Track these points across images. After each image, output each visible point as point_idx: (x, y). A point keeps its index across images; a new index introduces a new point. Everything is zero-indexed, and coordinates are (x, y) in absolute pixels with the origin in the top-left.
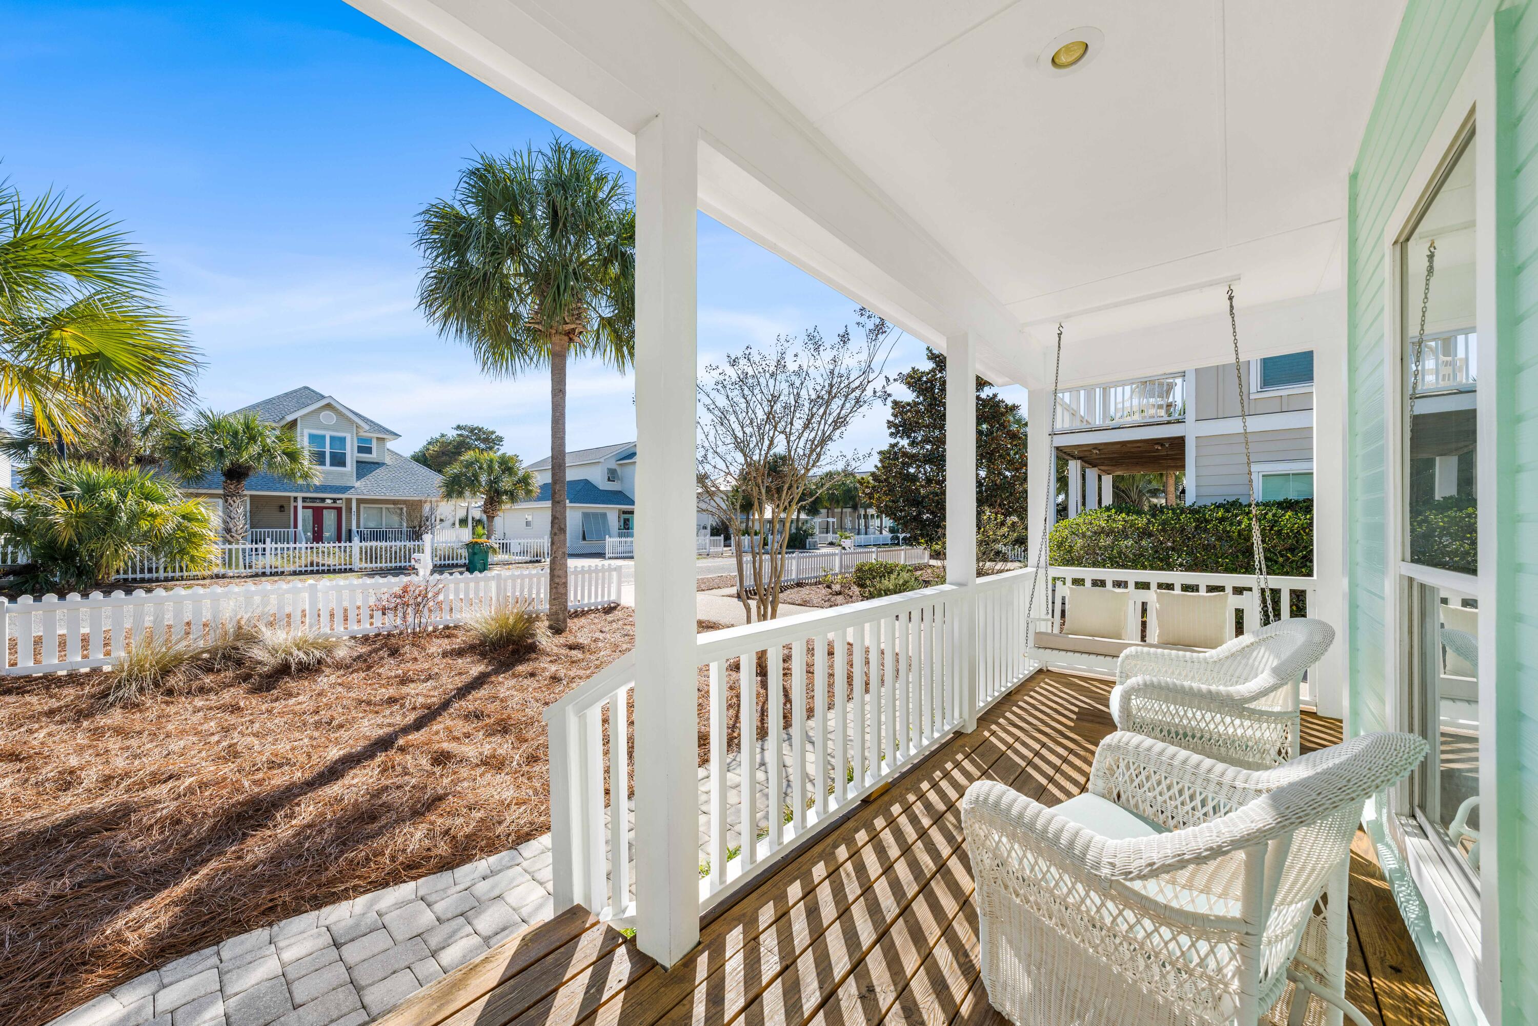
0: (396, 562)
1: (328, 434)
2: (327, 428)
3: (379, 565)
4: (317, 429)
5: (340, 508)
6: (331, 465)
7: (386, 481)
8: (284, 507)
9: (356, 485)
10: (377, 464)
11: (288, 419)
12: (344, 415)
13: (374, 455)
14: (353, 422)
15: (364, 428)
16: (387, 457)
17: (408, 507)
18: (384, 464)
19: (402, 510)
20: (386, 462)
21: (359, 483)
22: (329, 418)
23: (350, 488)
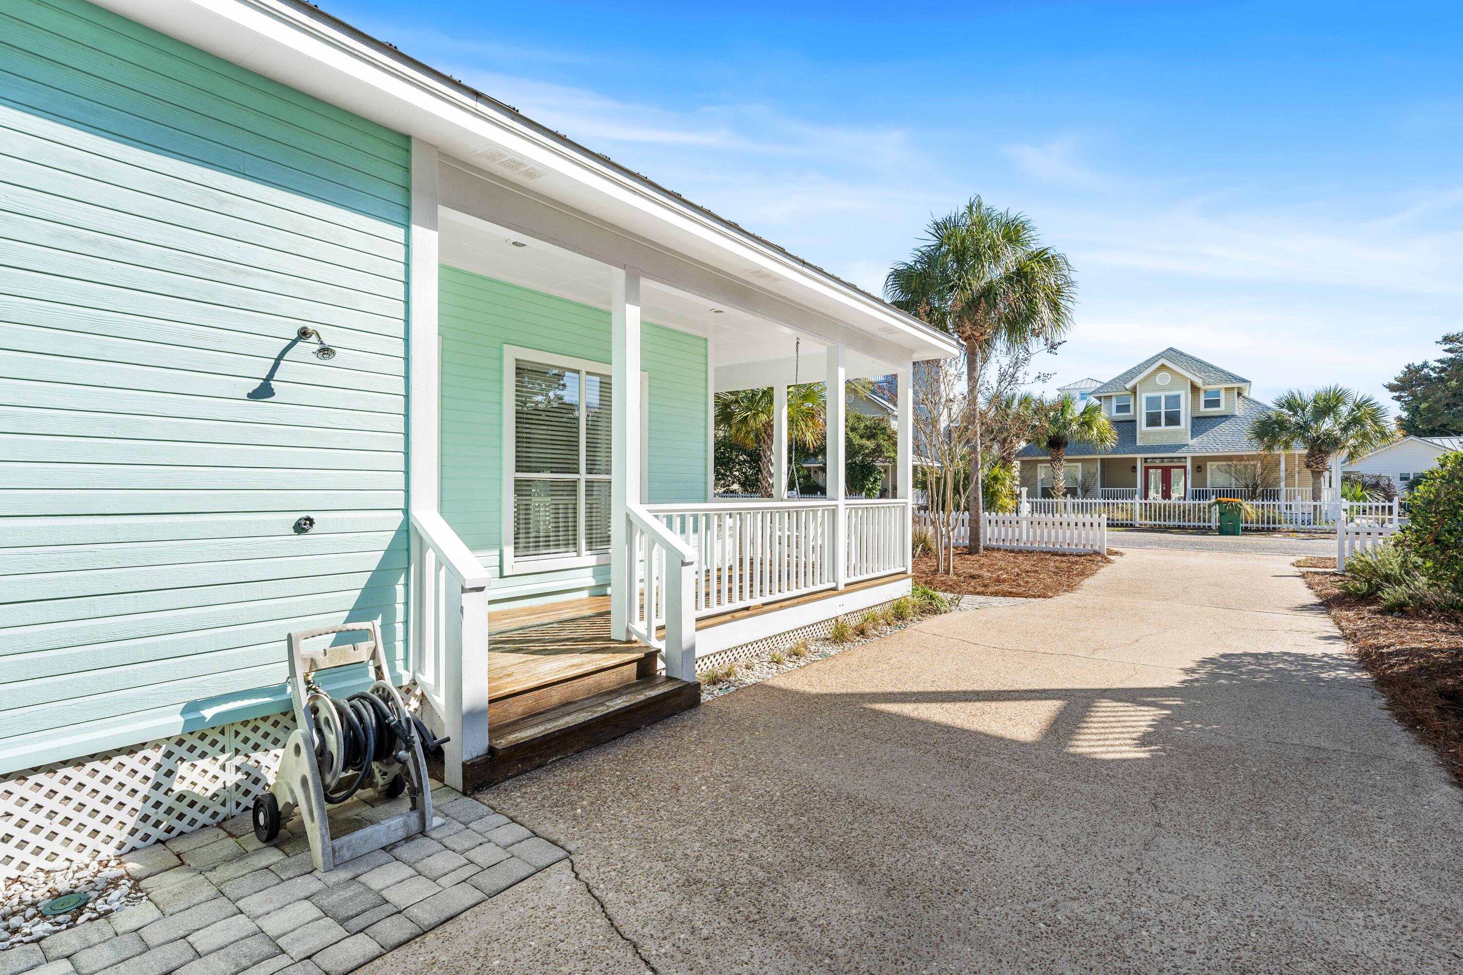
0: (1174, 520)
1: (1163, 395)
2: (1162, 389)
3: (1158, 522)
4: (1154, 391)
5: (1185, 467)
6: (1166, 425)
7: (1227, 435)
8: (1134, 468)
9: (1191, 442)
10: (1224, 417)
11: (1129, 386)
12: (1178, 373)
13: (1222, 409)
14: (1187, 378)
15: (1199, 382)
16: (1239, 408)
17: (1262, 463)
18: (1233, 416)
19: (1255, 466)
20: (1237, 413)
21: (1195, 439)
22: (1164, 378)
23: (1184, 446)
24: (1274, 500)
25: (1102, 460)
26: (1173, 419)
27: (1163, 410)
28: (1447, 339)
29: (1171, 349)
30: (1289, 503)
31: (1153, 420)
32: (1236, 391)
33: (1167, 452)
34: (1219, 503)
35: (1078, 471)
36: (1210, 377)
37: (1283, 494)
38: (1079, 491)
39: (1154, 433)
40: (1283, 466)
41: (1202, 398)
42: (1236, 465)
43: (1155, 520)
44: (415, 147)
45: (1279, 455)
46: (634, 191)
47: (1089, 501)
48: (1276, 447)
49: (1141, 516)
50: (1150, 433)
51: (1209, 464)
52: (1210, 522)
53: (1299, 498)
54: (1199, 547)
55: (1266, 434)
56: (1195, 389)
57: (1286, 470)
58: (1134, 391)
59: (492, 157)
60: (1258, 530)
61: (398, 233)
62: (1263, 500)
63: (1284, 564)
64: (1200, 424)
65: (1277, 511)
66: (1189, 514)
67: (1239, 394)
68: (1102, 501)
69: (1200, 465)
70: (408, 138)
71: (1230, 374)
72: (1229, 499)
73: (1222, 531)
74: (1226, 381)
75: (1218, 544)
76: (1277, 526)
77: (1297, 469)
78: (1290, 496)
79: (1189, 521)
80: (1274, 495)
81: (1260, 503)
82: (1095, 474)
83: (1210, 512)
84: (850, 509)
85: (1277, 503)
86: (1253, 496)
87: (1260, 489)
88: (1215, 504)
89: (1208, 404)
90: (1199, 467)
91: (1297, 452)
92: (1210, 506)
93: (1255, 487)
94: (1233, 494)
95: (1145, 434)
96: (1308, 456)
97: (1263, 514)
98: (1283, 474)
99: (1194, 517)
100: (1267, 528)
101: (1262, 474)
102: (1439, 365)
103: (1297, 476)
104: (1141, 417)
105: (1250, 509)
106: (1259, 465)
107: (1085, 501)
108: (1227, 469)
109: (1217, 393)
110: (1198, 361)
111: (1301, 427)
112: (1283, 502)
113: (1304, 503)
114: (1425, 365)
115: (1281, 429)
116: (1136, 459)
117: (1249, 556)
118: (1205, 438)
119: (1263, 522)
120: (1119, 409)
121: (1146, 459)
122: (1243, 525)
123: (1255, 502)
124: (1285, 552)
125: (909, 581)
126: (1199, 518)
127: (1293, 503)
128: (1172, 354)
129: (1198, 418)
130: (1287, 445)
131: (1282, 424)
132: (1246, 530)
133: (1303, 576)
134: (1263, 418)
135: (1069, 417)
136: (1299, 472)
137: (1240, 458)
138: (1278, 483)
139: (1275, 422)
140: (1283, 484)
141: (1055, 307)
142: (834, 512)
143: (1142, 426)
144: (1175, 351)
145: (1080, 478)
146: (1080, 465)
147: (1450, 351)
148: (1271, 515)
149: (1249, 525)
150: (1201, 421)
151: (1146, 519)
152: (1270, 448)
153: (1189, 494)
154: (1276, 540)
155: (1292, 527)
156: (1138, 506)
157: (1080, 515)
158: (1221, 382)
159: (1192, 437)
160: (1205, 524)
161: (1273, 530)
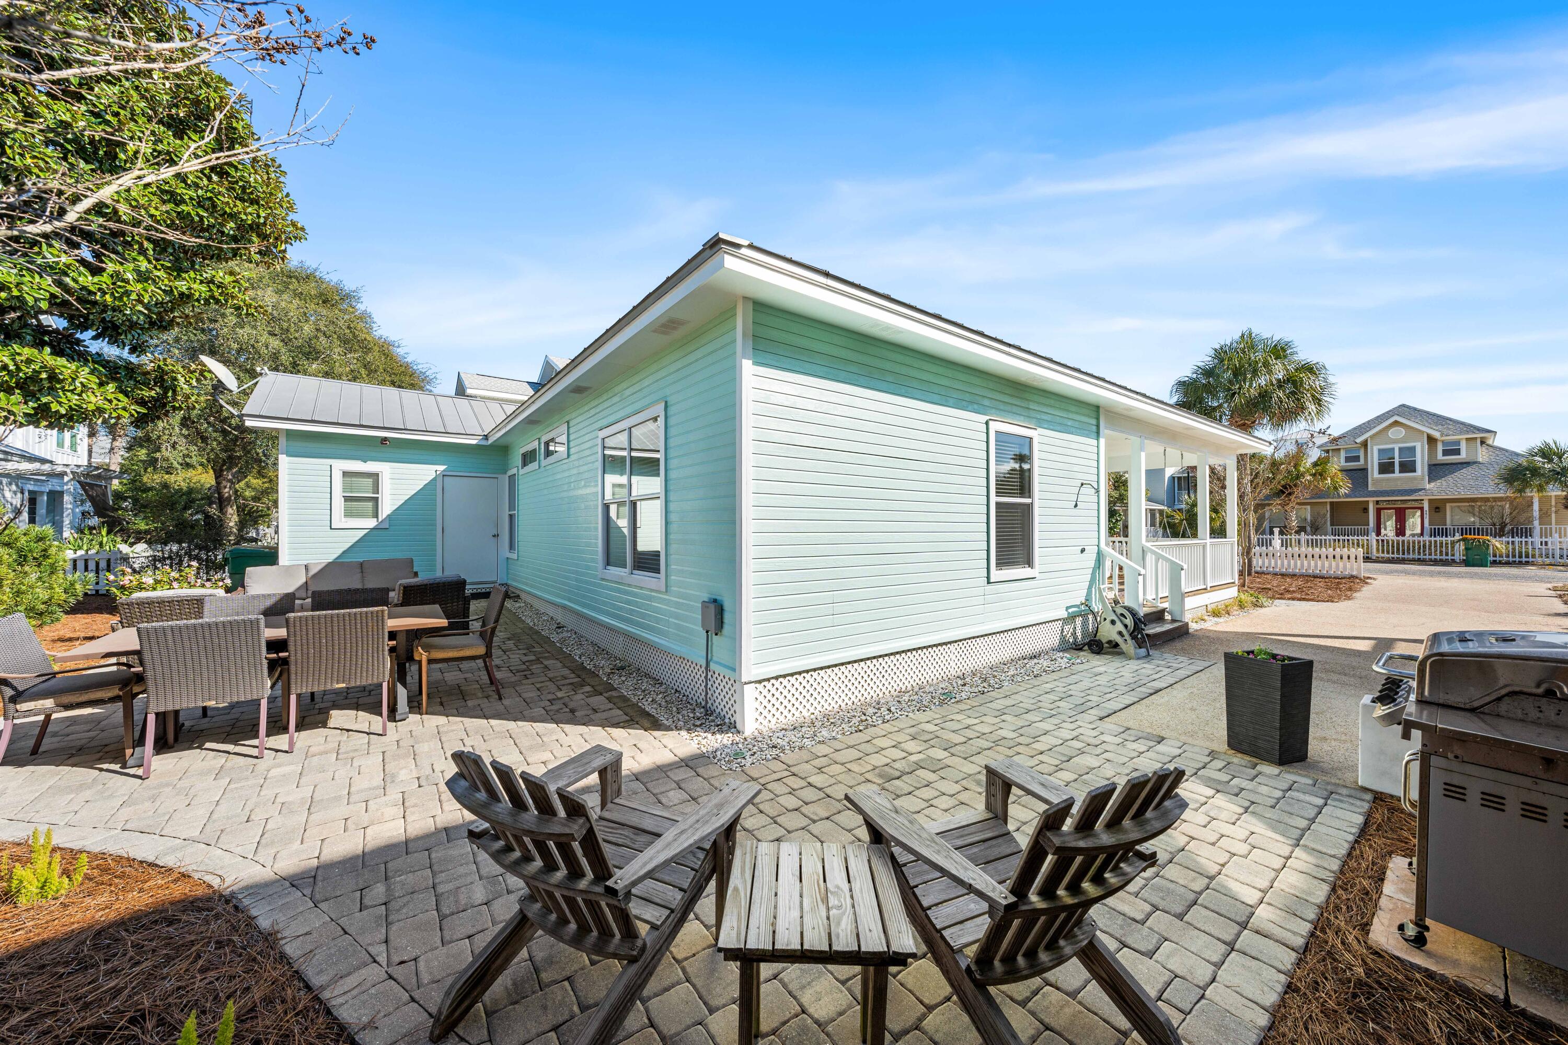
1: (1396, 447)
2: (1396, 442)
4: (1386, 444)
5: (1422, 509)
6: (1400, 472)
7: (1469, 479)
8: (1366, 510)
9: (1428, 486)
10: (1467, 464)
11: (1359, 440)
12: (1412, 428)
13: (1463, 456)
14: (1422, 432)
15: (1436, 434)
16: (1482, 455)
17: (1511, 504)
18: (1475, 463)
19: (1503, 507)
20: (1480, 460)
21: (1433, 484)
22: (1397, 433)
23: (1420, 490)
24: (1526, 537)
25: (1332, 503)
26: (1409, 467)
27: (1397, 461)
29: (1404, 406)
30: (1544, 540)
31: (1386, 468)
32: (1479, 441)
33: (1402, 495)
34: (1463, 540)
35: (1307, 512)
36: (1449, 429)
37: (1537, 532)
38: (1308, 529)
39: (1388, 479)
40: (1536, 507)
41: (1440, 448)
42: (1480, 506)
43: (1393, 553)
44: (1101, 410)
45: (1532, 497)
46: (1165, 410)
47: (1319, 537)
48: (1527, 490)
49: (1378, 550)
50: (1383, 480)
51: (1448, 505)
52: (1453, 555)
53: (1557, 535)
54: (1449, 575)
55: (1518, 479)
56: (1431, 440)
57: (1540, 510)
58: (1365, 444)
59: (1126, 409)
60: (1508, 564)
61: (1095, 442)
62: (1513, 537)
63: (1541, 588)
64: (1436, 470)
65: (1530, 547)
66: (1430, 549)
67: (1482, 443)
68: (1333, 537)
69: (1438, 507)
70: (1098, 407)
71: (1471, 426)
72: (1472, 536)
73: (1466, 563)
74: (1468, 433)
75: (1467, 573)
76: (1531, 559)
77: (1553, 509)
78: (1544, 533)
79: (1430, 554)
80: (1528, 533)
81: (1510, 539)
82: (1325, 515)
83: (1453, 548)
84: (1212, 544)
85: (1530, 539)
86: (1500, 533)
87: (1509, 527)
88: (1459, 541)
89: (1445, 453)
90: (1437, 508)
91: (1553, 494)
92: (1453, 543)
93: (1503, 525)
94: (1478, 531)
95: (1376, 481)
97: (1514, 549)
98: (1536, 513)
99: (1436, 551)
100: (1519, 560)
101: (1511, 513)
103: (1553, 515)
104: (1372, 466)
105: (1498, 544)
106: (1507, 506)
107: (1314, 537)
108: (1471, 510)
109: (1458, 443)
110: (1434, 415)
111: (1558, 473)
112: (1537, 539)
113: (1562, 540)
115: (1533, 475)
116: (1368, 502)
117: (1501, 582)
118: (1444, 483)
119: (1514, 556)
120: (1348, 459)
121: (1377, 502)
122: (1491, 558)
123: (1504, 539)
124: (1541, 580)
125: (1236, 588)
126: (1441, 552)
127: (1549, 540)
128: (1405, 410)
129: (1435, 465)
130: (1541, 488)
131: (1535, 471)
132: (1494, 563)
133: (1560, 596)
134: (1511, 465)
135: (1302, 469)
136: (1556, 512)
137: (1486, 500)
138: (1531, 522)
139: (1527, 469)
140: (1536, 523)
141: (1318, 402)
142: (1204, 547)
143: (1374, 473)
144: (1408, 407)
145: (1309, 518)
146: (1309, 507)
148: (1524, 550)
149: (1498, 559)
150: (1438, 468)
151: (1383, 552)
152: (1521, 491)
153: (1427, 531)
154: (1531, 570)
155: (1548, 561)
156: (1375, 543)
157: (1310, 549)
158: (1461, 433)
159: (1429, 482)
160: (1450, 557)
161: (1527, 563)
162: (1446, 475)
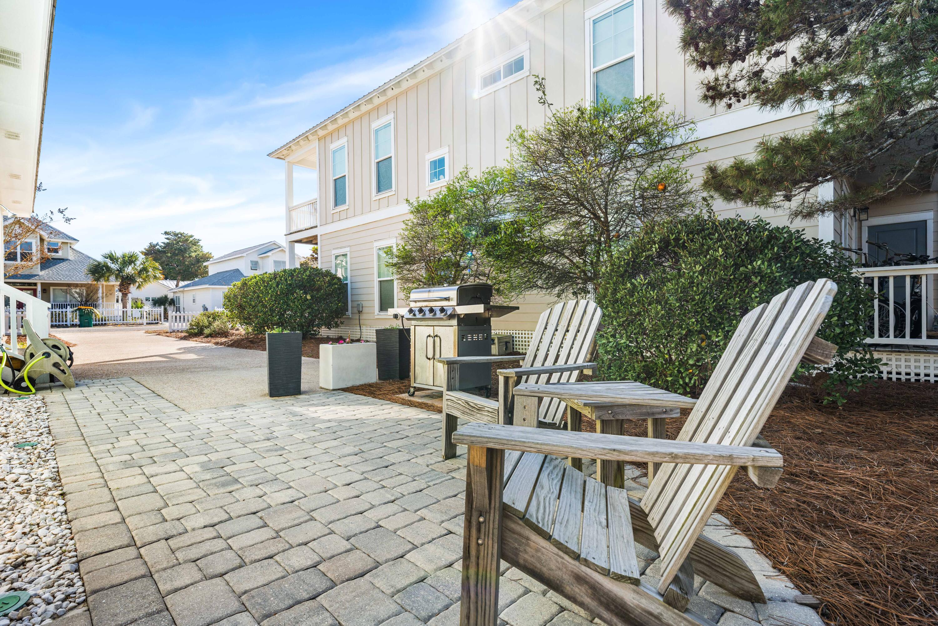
5: (35, 290)
7: (65, 271)
9: (41, 273)
10: (62, 260)
13: (60, 254)
14: (36, 233)
15: (45, 236)
16: (72, 256)
18: (67, 260)
20: (70, 258)
21: (43, 272)
22: (18, 230)
23: (36, 275)
26: (27, 257)
27: (19, 251)
28: (166, 233)
32: (68, 245)
37: (101, 306)
40: (101, 291)
41: (47, 247)
45: (101, 285)
48: (101, 280)
51: (51, 288)
52: (66, 321)
55: (97, 273)
56: (42, 240)
64: (46, 263)
67: (71, 247)
71: (64, 234)
73: (80, 326)
74: (63, 238)
87: (89, 303)
89: (50, 250)
90: (45, 289)
92: (67, 313)
93: (86, 302)
96: (120, 285)
98: (102, 295)
99: (55, 319)
102: (163, 245)
105: (97, 312)
109: (56, 244)
114: (157, 244)
115: (105, 271)
118: (49, 272)
122: (94, 323)
126: (59, 320)
129: (44, 258)
130: (108, 279)
131: (106, 268)
139: (104, 266)
147: (167, 239)
150: (46, 261)
152: (97, 280)
155: (113, 323)
158: (59, 238)
159: (41, 270)
160: (64, 323)
161: (105, 324)
162: (51, 267)
